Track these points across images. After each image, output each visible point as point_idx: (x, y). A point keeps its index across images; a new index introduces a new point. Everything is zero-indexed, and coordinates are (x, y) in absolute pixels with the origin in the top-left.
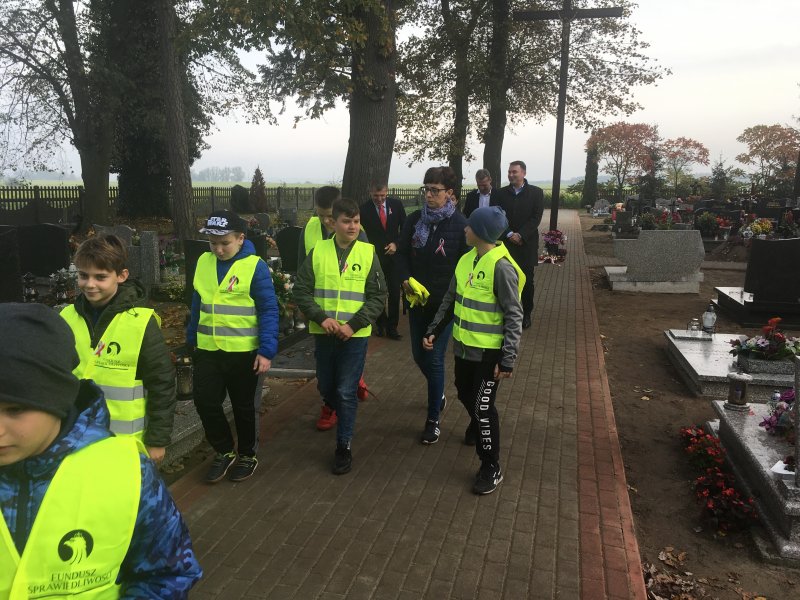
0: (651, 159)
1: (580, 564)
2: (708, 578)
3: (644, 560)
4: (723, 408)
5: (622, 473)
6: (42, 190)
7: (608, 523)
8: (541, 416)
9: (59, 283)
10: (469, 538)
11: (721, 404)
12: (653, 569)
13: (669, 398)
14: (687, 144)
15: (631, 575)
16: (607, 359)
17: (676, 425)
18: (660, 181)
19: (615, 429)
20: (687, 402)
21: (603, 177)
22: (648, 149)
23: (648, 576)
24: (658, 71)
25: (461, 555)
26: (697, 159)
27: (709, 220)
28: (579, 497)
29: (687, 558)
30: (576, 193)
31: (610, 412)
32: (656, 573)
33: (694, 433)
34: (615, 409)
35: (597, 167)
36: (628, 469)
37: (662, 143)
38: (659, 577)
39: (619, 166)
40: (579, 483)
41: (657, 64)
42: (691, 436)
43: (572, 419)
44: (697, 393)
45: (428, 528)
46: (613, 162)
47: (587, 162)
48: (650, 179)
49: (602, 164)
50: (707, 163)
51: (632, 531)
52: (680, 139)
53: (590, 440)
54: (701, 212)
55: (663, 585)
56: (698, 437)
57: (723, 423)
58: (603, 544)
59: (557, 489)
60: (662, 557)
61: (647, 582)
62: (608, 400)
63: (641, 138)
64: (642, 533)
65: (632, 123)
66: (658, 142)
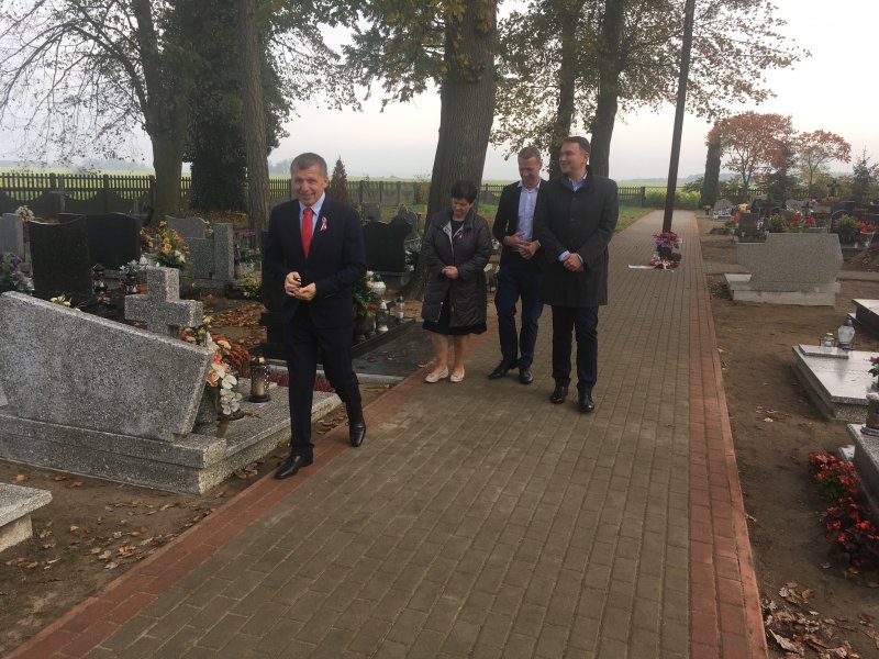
0: (782, 154)
1: (690, 596)
2: (836, 619)
3: (763, 595)
4: (859, 433)
5: (740, 501)
6: (111, 178)
7: (723, 553)
8: (649, 434)
9: (129, 275)
10: (564, 561)
11: (857, 428)
12: (772, 606)
13: (795, 420)
14: (825, 137)
15: (748, 611)
16: (726, 376)
17: (803, 451)
18: (792, 180)
19: (732, 452)
20: (817, 426)
21: (726, 173)
22: (779, 143)
23: (767, 613)
24: (794, 53)
25: (556, 579)
26: (836, 155)
27: (849, 224)
28: (690, 523)
29: (812, 596)
30: (694, 193)
31: (727, 434)
32: (776, 610)
33: (825, 459)
34: (733, 431)
35: (720, 162)
36: (746, 496)
37: (797, 136)
38: (780, 615)
39: (744, 162)
40: (689, 508)
41: (794, 44)
42: (821, 462)
43: (684, 440)
44: (829, 416)
45: (519, 549)
46: (738, 157)
47: (708, 156)
48: (781, 177)
49: (725, 159)
50: (847, 160)
51: (750, 563)
52: (817, 132)
53: (704, 462)
54: (838, 216)
55: (784, 623)
56: (829, 463)
57: (859, 449)
58: (716, 575)
59: (665, 513)
60: (783, 593)
61: (765, 619)
62: (726, 420)
63: (772, 130)
64: (761, 566)
65: (762, 114)
66: (792, 135)
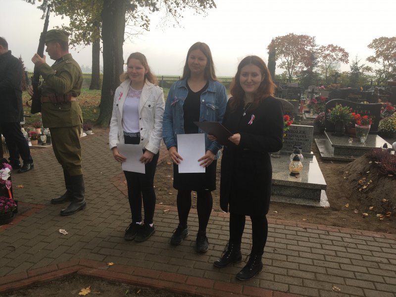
0: (310, 59)
14: (334, 49)
18: (316, 74)
22: (308, 52)
26: (341, 59)
37: (318, 48)
39: (289, 64)
46: (286, 61)
50: (347, 62)
52: (329, 46)
63: (304, 45)
66: (316, 48)
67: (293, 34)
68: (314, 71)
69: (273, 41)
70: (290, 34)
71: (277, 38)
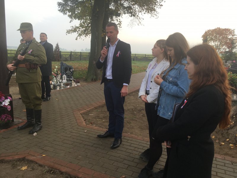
0: (231, 43)
18: (235, 53)
22: (230, 39)
48: (230, 52)
65: (223, 28)
67: (219, 28)
68: (233, 51)
69: (206, 33)
70: (217, 28)
71: (209, 31)
